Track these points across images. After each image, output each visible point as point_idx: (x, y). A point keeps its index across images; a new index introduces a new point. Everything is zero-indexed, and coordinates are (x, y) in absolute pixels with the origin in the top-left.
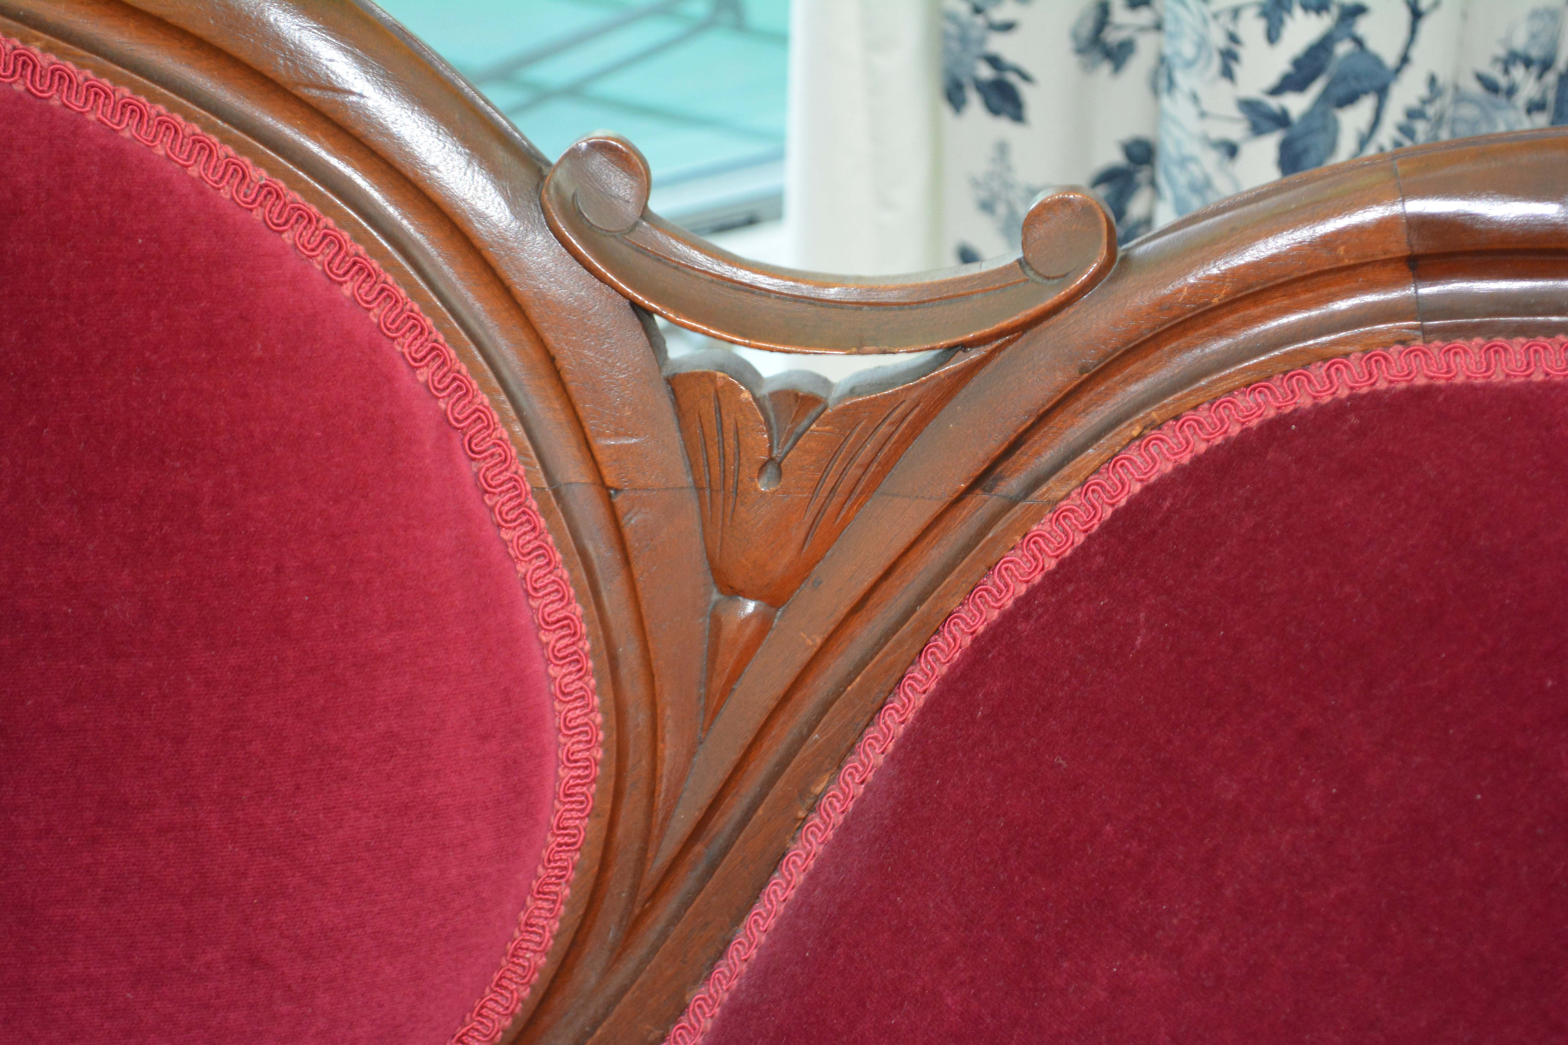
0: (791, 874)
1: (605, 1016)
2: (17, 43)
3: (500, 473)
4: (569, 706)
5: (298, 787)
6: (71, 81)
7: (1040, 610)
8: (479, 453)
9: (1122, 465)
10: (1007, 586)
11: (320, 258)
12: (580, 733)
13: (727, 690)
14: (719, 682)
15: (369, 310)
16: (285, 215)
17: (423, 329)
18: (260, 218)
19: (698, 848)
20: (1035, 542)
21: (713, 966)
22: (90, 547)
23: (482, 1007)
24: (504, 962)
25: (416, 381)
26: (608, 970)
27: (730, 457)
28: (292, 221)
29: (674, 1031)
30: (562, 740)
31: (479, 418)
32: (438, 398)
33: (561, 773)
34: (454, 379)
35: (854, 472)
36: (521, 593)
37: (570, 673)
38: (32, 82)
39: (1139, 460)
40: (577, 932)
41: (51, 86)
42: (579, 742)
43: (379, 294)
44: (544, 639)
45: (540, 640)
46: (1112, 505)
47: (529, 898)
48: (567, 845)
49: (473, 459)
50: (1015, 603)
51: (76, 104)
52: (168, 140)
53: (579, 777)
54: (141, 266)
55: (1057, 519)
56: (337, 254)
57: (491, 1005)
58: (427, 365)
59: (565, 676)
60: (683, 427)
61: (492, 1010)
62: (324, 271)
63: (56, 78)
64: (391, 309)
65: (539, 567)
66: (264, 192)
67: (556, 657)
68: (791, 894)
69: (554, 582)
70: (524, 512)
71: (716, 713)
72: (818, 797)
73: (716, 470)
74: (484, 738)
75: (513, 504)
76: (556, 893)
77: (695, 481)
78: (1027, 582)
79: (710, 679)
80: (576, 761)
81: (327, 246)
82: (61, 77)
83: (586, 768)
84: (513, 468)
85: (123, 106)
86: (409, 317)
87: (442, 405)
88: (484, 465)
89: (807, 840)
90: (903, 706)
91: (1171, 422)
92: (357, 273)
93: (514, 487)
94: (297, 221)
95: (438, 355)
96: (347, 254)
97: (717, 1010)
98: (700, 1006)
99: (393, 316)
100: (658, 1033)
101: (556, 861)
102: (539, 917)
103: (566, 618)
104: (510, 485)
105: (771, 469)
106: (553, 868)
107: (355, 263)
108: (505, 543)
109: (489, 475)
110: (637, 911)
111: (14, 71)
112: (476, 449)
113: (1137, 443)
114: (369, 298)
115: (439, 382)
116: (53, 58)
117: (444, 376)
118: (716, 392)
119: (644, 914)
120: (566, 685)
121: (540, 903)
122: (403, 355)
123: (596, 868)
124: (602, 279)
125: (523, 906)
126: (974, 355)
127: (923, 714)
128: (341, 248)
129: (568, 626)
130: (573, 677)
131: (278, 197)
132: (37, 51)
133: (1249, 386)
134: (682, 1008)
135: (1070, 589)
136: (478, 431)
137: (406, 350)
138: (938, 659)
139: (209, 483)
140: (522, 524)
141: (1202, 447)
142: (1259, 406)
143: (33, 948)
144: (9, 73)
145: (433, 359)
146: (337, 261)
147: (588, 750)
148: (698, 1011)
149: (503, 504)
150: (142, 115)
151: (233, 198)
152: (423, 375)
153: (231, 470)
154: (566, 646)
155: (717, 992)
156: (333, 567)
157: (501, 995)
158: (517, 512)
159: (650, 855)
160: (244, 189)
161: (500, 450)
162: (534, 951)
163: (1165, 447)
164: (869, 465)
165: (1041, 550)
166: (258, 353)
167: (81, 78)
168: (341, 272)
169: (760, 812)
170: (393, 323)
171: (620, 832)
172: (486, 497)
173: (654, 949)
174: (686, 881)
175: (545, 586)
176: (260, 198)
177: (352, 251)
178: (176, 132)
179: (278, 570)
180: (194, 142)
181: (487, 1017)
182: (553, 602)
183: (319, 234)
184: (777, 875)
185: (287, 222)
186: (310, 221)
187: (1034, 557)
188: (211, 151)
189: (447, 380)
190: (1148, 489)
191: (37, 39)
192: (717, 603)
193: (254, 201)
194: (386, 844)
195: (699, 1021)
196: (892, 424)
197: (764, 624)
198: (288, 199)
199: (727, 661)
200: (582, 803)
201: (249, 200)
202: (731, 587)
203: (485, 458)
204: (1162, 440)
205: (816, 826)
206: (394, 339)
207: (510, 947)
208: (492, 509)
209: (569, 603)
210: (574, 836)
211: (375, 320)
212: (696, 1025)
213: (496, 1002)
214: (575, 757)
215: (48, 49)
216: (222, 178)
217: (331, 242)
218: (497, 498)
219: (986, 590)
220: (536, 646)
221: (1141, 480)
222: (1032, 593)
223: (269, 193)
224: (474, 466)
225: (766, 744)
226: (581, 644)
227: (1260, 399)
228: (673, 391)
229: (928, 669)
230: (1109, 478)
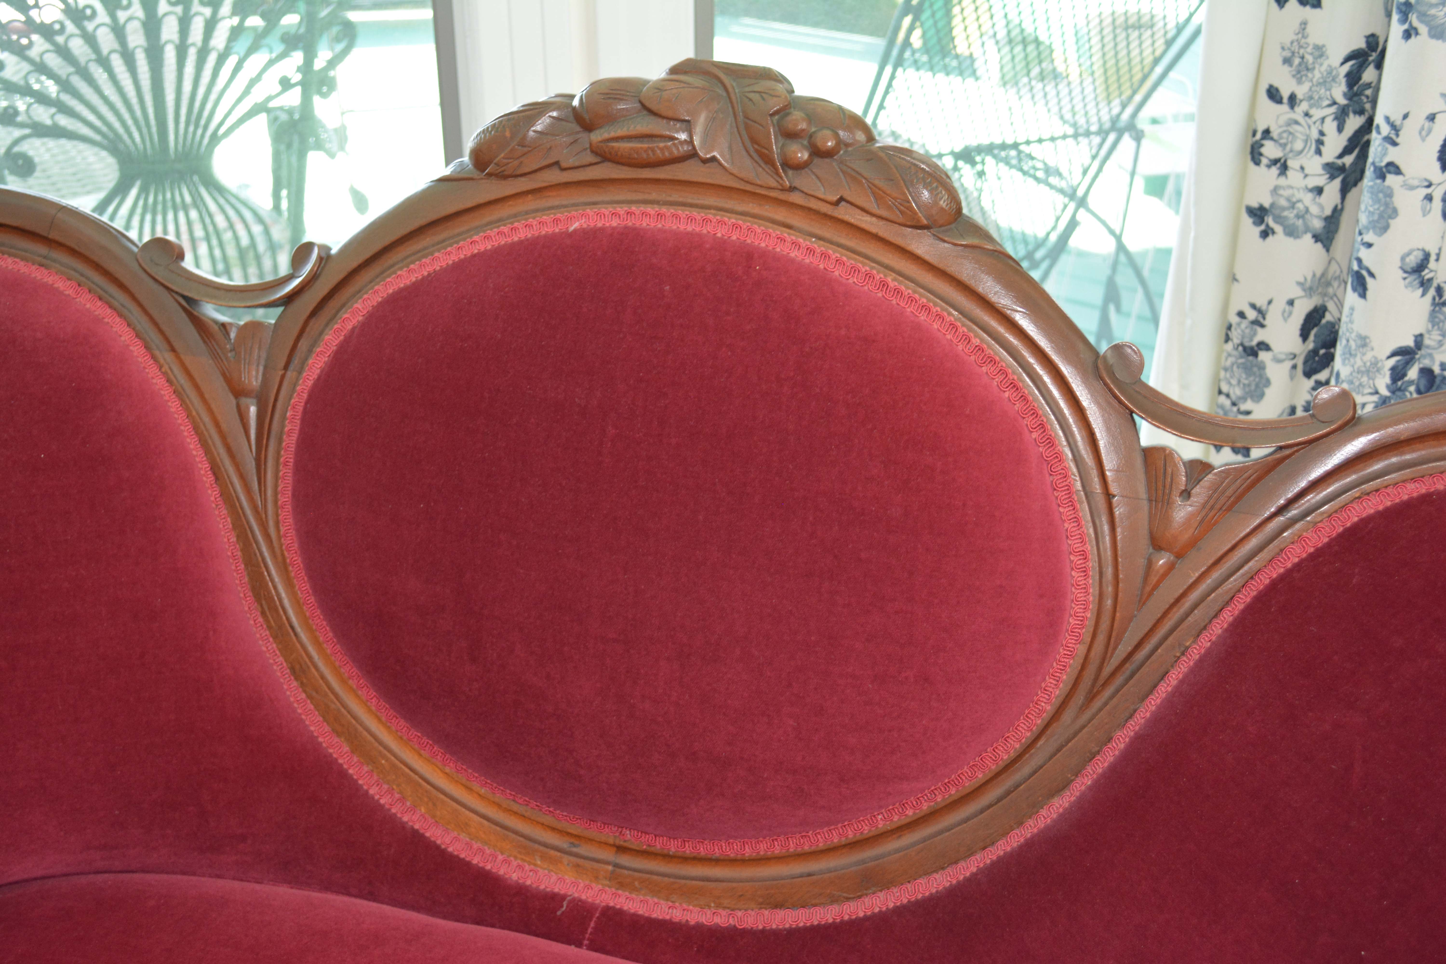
0: (1170, 681)
1: (1073, 738)
2: (882, 276)
3: (1063, 482)
4: (1079, 591)
5: (958, 602)
6: (902, 294)
7: (1305, 568)
8: (1055, 472)
9: (1349, 510)
10: (1289, 558)
11: (997, 380)
12: (1081, 604)
13: (1151, 594)
14: (1148, 589)
15: (1015, 404)
16: (985, 359)
17: (1037, 415)
18: (973, 359)
19: (1127, 665)
20: (1304, 540)
21: (1126, 721)
22: (886, 483)
23: (1018, 726)
24: (1031, 705)
25: (1031, 436)
26: (1077, 717)
27: (1168, 487)
28: (987, 362)
29: (1105, 749)
30: (1073, 606)
31: (1057, 457)
32: (1039, 446)
33: (1071, 620)
34: (1048, 439)
35: (1223, 499)
36: (1065, 537)
37: (1081, 576)
38: (886, 293)
39: (1357, 508)
40: (1067, 696)
41: (893, 296)
42: (1080, 608)
43: (1020, 398)
44: (1072, 558)
45: (1070, 559)
46: (1343, 526)
47: (1047, 677)
48: (1068, 655)
49: (1051, 475)
50: (1292, 566)
51: (902, 304)
52: (939, 323)
53: (1078, 624)
54: (923, 369)
55: (1316, 531)
56: (1004, 379)
57: (1022, 725)
58: (1037, 431)
59: (1078, 577)
60: (1147, 472)
61: (1022, 727)
62: (998, 386)
63: (896, 292)
64: (1025, 405)
65: (1074, 527)
66: (977, 348)
67: (1076, 568)
68: (1170, 689)
69: (1080, 534)
70: (1070, 501)
71: (1144, 603)
72: (1187, 648)
73: (1160, 493)
74: (1042, 596)
75: (1066, 497)
76: (1060, 678)
77: (1149, 497)
78: (1299, 557)
79: (1144, 587)
80: (1078, 617)
81: (1001, 375)
82: (898, 292)
83: (1082, 621)
84: (1069, 481)
85: (922, 306)
86: (1032, 409)
87: (1041, 449)
88: (1056, 478)
89: (1179, 667)
90: (1233, 609)
91: (1374, 493)
92: (1012, 388)
93: (1068, 489)
94: (989, 363)
95: (1042, 427)
96: (1009, 379)
97: (1127, 740)
98: (1118, 739)
99: (1025, 408)
100: (1097, 749)
101: (1062, 662)
102: (1050, 687)
103: (1083, 551)
104: (1066, 488)
105: (1185, 494)
106: (1060, 665)
107: (1012, 383)
108: (1060, 513)
109: (1058, 482)
110: (1095, 690)
111: (879, 288)
112: (1053, 470)
113: (1357, 500)
114: (1016, 399)
115: (1041, 439)
116: (896, 284)
117: (1044, 437)
118: (1165, 456)
119: (1098, 692)
120: (1079, 581)
121: (1051, 681)
122: (1027, 425)
123: (1079, 668)
124: (1120, 402)
125: (1044, 680)
126: (1287, 452)
127: (1243, 612)
128: (1007, 376)
129: (1083, 555)
130: (1082, 578)
131: (983, 351)
132: (890, 280)
133: (1413, 480)
134: (1110, 740)
135: (1321, 559)
136: (1056, 463)
137: (1029, 423)
138: (1252, 589)
139: (941, 463)
140: (1069, 506)
141: (1389, 504)
142: (1417, 488)
143: (833, 657)
144: (877, 288)
145: (1040, 429)
146: (1005, 381)
147: (1084, 612)
148: (1117, 741)
149: (1062, 496)
150: (930, 311)
151: (963, 350)
152: (1034, 435)
153: (950, 459)
154: (1081, 564)
155: (1128, 732)
156: (988, 508)
157: (1027, 721)
158: (1067, 501)
159: (1105, 664)
160: (968, 346)
161: (1064, 472)
162: (1045, 703)
163: (1370, 503)
164: (1230, 497)
165: (1307, 544)
166: (968, 412)
167: (906, 293)
168: (1005, 386)
169: (1159, 651)
170: (1024, 411)
171: (1092, 654)
172: (1055, 492)
173: (1100, 710)
174: (1119, 680)
175: (1075, 535)
176: (975, 351)
177: (1011, 378)
178: (943, 319)
179: (964, 505)
180: (950, 325)
181: (1019, 731)
182: (1078, 543)
183: (998, 369)
184: (1162, 681)
185: (984, 363)
186: (995, 363)
187: (1304, 547)
188: (957, 329)
189: (1044, 439)
190: (1362, 520)
191: (891, 275)
192: (1151, 554)
193: (972, 352)
194: (992, 636)
195: (1117, 745)
196: (1244, 479)
197: (1171, 567)
198: (987, 353)
199: (1153, 579)
200: (1077, 637)
201: (970, 351)
202: (1159, 546)
203: (1056, 475)
204: (1369, 500)
205: (1184, 661)
206: (1024, 418)
207: (1035, 698)
208: (1057, 498)
209: (1085, 544)
210: (1072, 652)
211: (1017, 409)
212: (1116, 746)
213: (1025, 724)
214: (1078, 615)
215: (894, 280)
216: (960, 341)
217: (1003, 373)
218: (1059, 493)
219: (1278, 560)
220: (1068, 561)
221: (1358, 516)
222: (1302, 561)
223: (979, 349)
224: (1051, 478)
225: (1166, 620)
226: (1087, 563)
227: (1418, 485)
228: (1145, 455)
229: (1246, 593)
230: (1342, 515)
